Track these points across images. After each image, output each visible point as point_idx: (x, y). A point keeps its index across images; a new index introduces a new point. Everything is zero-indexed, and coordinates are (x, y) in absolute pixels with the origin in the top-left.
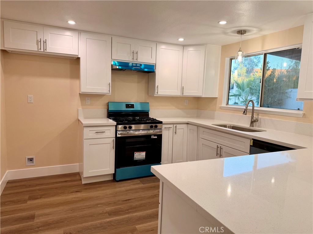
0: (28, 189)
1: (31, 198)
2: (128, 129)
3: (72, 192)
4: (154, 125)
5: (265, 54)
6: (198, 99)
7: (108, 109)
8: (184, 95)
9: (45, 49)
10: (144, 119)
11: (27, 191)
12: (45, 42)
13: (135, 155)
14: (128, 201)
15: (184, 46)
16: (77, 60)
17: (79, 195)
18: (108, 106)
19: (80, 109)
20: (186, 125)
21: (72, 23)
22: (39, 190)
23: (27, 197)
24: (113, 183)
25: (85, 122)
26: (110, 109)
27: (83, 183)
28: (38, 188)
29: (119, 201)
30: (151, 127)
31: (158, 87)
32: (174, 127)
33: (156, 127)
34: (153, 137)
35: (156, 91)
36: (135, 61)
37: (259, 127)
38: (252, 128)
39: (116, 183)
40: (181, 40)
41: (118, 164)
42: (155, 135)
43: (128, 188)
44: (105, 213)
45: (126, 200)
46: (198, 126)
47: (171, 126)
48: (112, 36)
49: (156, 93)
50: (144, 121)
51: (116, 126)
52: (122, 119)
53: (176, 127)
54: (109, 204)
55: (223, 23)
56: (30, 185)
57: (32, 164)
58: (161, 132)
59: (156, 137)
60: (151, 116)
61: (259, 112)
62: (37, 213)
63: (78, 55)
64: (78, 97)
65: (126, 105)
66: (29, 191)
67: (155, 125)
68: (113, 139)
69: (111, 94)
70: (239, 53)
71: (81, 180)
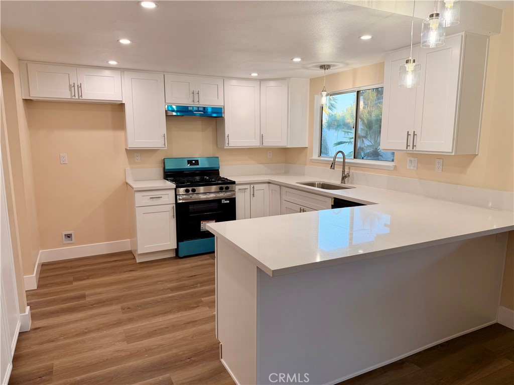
0: (70, 271)
1: (76, 280)
2: (191, 192)
3: (126, 272)
4: (224, 186)
5: (358, 91)
6: (285, 150)
7: (164, 168)
8: (264, 145)
9: (80, 95)
10: (212, 179)
11: (69, 273)
12: (80, 87)
13: (201, 224)
14: (193, 277)
15: (261, 81)
16: (120, 107)
17: (134, 274)
18: (164, 163)
19: (128, 169)
20: (267, 185)
21: (113, 63)
22: (84, 271)
23: (71, 279)
24: (175, 260)
25: (136, 185)
26: (166, 168)
27: (137, 262)
28: (82, 269)
29: (183, 277)
30: (221, 189)
31: (228, 136)
32: (251, 187)
33: (227, 188)
34: (224, 202)
35: (227, 142)
36: (196, 104)
37: (351, 183)
38: (343, 185)
39: (179, 260)
40: (254, 75)
41: (181, 237)
42: (226, 199)
43: (195, 264)
44: (167, 289)
45: (192, 276)
46: (281, 185)
47: (247, 186)
48: (165, 73)
49: (227, 145)
50: (212, 181)
51: (175, 189)
52: (182, 179)
53: (253, 188)
54: (171, 281)
55: (297, 60)
56: (71, 267)
57: (71, 242)
58: (234, 194)
59: (228, 202)
60: (222, 174)
61: (351, 165)
62: (87, 292)
63: (122, 101)
64: (124, 154)
65: (188, 161)
66: (73, 273)
67: (226, 186)
68: (172, 205)
69: (166, 148)
70: (323, 93)
71: (134, 258)
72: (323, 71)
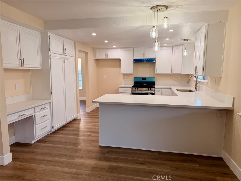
6: (188, 76)
7: (134, 81)
8: (172, 73)
9: (108, 57)
15: (173, 46)
16: (119, 60)
19: (123, 80)
20: (170, 89)
21: (114, 47)
30: (148, 89)
31: (156, 69)
32: (162, 90)
33: (151, 89)
36: (144, 58)
40: (165, 45)
42: (150, 93)
48: (134, 48)
51: (132, 88)
58: (154, 92)
63: (120, 58)
64: (122, 75)
68: (130, 93)
72: (185, 41)
